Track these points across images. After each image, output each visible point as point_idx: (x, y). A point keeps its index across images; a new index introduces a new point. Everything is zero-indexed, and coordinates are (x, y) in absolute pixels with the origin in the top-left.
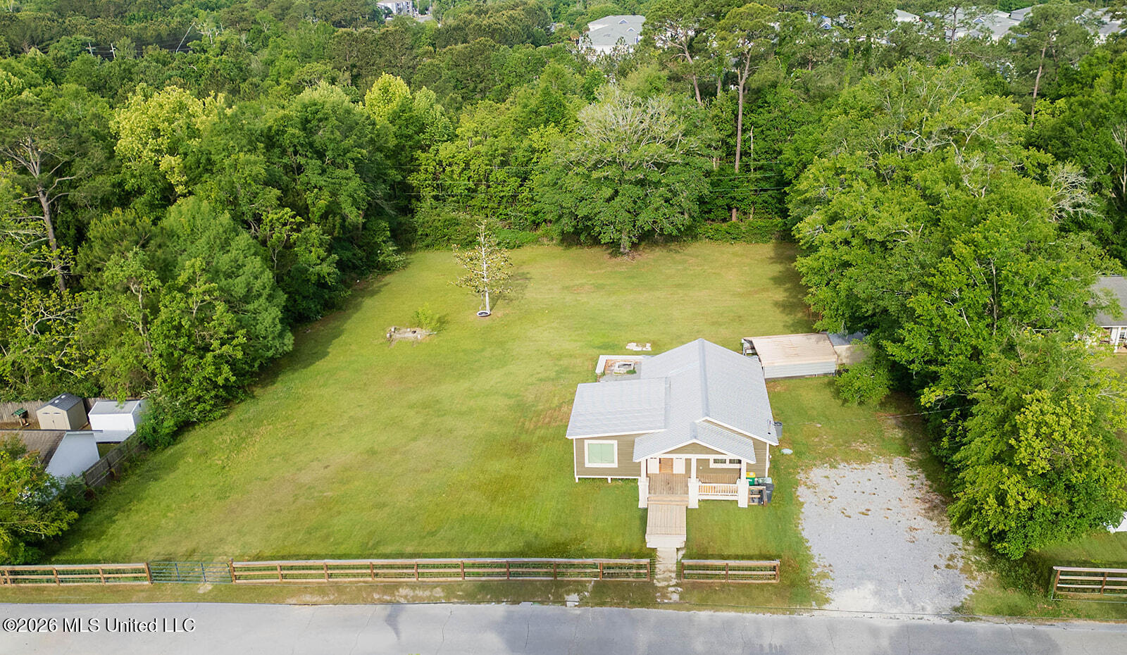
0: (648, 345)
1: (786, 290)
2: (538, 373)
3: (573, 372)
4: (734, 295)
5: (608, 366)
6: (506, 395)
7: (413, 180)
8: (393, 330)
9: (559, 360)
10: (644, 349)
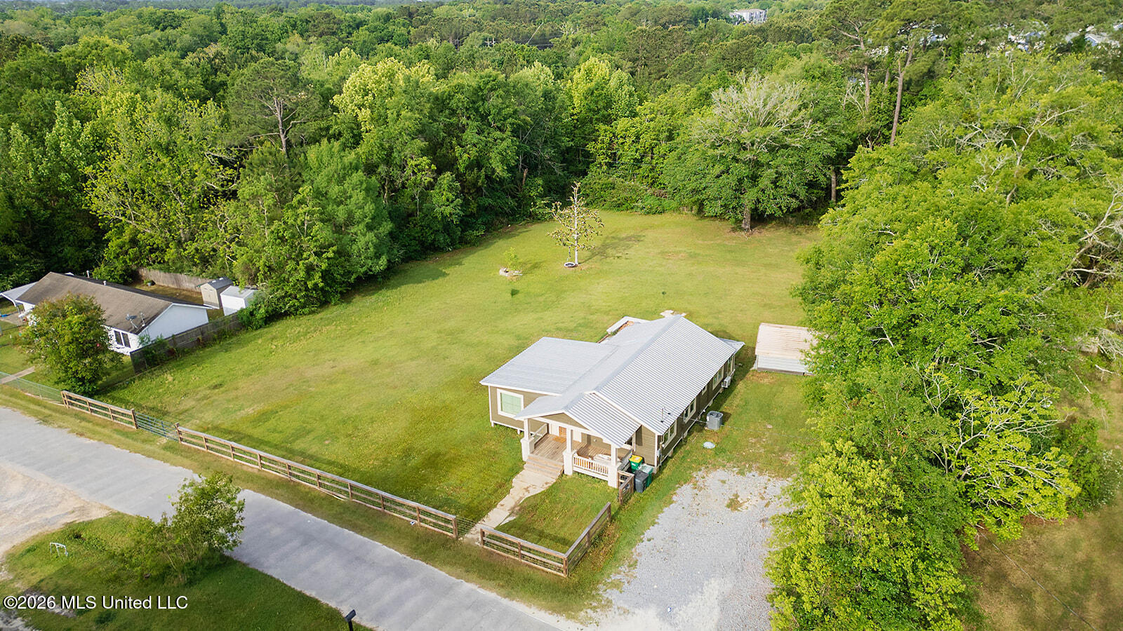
7: (590, 147)
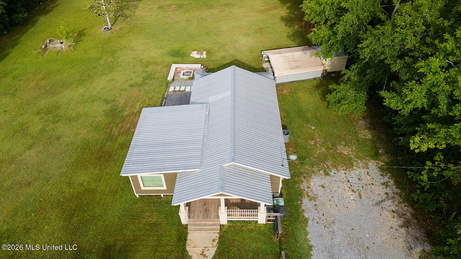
0: (205, 53)
1: (288, 8)
2: (131, 79)
3: (154, 79)
4: (258, 11)
5: (177, 73)
6: (105, 100)
8: (48, 42)
9: (147, 66)
10: (202, 57)
